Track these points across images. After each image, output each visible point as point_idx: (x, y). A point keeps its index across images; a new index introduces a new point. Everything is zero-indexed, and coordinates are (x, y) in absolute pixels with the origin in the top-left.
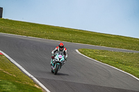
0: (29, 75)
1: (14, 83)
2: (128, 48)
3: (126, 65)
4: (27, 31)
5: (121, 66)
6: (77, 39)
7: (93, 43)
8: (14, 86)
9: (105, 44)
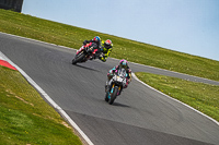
0: (55, 105)
1: (30, 117)
2: (213, 78)
3: (207, 103)
4: (58, 37)
5: (200, 105)
6: (135, 57)
7: (158, 65)
8: (30, 121)
9: (177, 68)
